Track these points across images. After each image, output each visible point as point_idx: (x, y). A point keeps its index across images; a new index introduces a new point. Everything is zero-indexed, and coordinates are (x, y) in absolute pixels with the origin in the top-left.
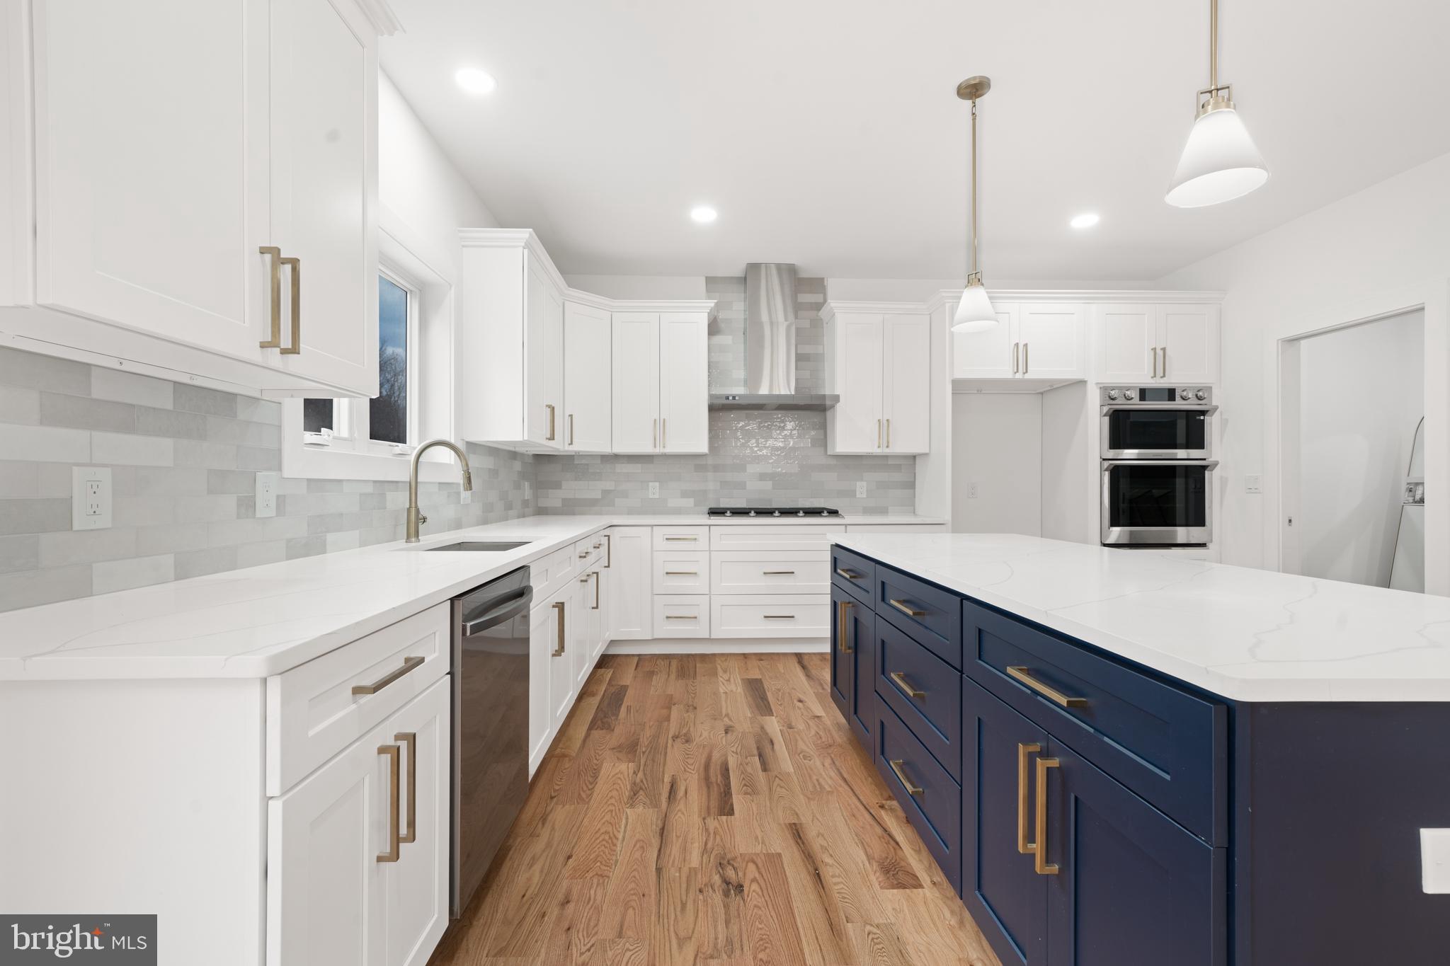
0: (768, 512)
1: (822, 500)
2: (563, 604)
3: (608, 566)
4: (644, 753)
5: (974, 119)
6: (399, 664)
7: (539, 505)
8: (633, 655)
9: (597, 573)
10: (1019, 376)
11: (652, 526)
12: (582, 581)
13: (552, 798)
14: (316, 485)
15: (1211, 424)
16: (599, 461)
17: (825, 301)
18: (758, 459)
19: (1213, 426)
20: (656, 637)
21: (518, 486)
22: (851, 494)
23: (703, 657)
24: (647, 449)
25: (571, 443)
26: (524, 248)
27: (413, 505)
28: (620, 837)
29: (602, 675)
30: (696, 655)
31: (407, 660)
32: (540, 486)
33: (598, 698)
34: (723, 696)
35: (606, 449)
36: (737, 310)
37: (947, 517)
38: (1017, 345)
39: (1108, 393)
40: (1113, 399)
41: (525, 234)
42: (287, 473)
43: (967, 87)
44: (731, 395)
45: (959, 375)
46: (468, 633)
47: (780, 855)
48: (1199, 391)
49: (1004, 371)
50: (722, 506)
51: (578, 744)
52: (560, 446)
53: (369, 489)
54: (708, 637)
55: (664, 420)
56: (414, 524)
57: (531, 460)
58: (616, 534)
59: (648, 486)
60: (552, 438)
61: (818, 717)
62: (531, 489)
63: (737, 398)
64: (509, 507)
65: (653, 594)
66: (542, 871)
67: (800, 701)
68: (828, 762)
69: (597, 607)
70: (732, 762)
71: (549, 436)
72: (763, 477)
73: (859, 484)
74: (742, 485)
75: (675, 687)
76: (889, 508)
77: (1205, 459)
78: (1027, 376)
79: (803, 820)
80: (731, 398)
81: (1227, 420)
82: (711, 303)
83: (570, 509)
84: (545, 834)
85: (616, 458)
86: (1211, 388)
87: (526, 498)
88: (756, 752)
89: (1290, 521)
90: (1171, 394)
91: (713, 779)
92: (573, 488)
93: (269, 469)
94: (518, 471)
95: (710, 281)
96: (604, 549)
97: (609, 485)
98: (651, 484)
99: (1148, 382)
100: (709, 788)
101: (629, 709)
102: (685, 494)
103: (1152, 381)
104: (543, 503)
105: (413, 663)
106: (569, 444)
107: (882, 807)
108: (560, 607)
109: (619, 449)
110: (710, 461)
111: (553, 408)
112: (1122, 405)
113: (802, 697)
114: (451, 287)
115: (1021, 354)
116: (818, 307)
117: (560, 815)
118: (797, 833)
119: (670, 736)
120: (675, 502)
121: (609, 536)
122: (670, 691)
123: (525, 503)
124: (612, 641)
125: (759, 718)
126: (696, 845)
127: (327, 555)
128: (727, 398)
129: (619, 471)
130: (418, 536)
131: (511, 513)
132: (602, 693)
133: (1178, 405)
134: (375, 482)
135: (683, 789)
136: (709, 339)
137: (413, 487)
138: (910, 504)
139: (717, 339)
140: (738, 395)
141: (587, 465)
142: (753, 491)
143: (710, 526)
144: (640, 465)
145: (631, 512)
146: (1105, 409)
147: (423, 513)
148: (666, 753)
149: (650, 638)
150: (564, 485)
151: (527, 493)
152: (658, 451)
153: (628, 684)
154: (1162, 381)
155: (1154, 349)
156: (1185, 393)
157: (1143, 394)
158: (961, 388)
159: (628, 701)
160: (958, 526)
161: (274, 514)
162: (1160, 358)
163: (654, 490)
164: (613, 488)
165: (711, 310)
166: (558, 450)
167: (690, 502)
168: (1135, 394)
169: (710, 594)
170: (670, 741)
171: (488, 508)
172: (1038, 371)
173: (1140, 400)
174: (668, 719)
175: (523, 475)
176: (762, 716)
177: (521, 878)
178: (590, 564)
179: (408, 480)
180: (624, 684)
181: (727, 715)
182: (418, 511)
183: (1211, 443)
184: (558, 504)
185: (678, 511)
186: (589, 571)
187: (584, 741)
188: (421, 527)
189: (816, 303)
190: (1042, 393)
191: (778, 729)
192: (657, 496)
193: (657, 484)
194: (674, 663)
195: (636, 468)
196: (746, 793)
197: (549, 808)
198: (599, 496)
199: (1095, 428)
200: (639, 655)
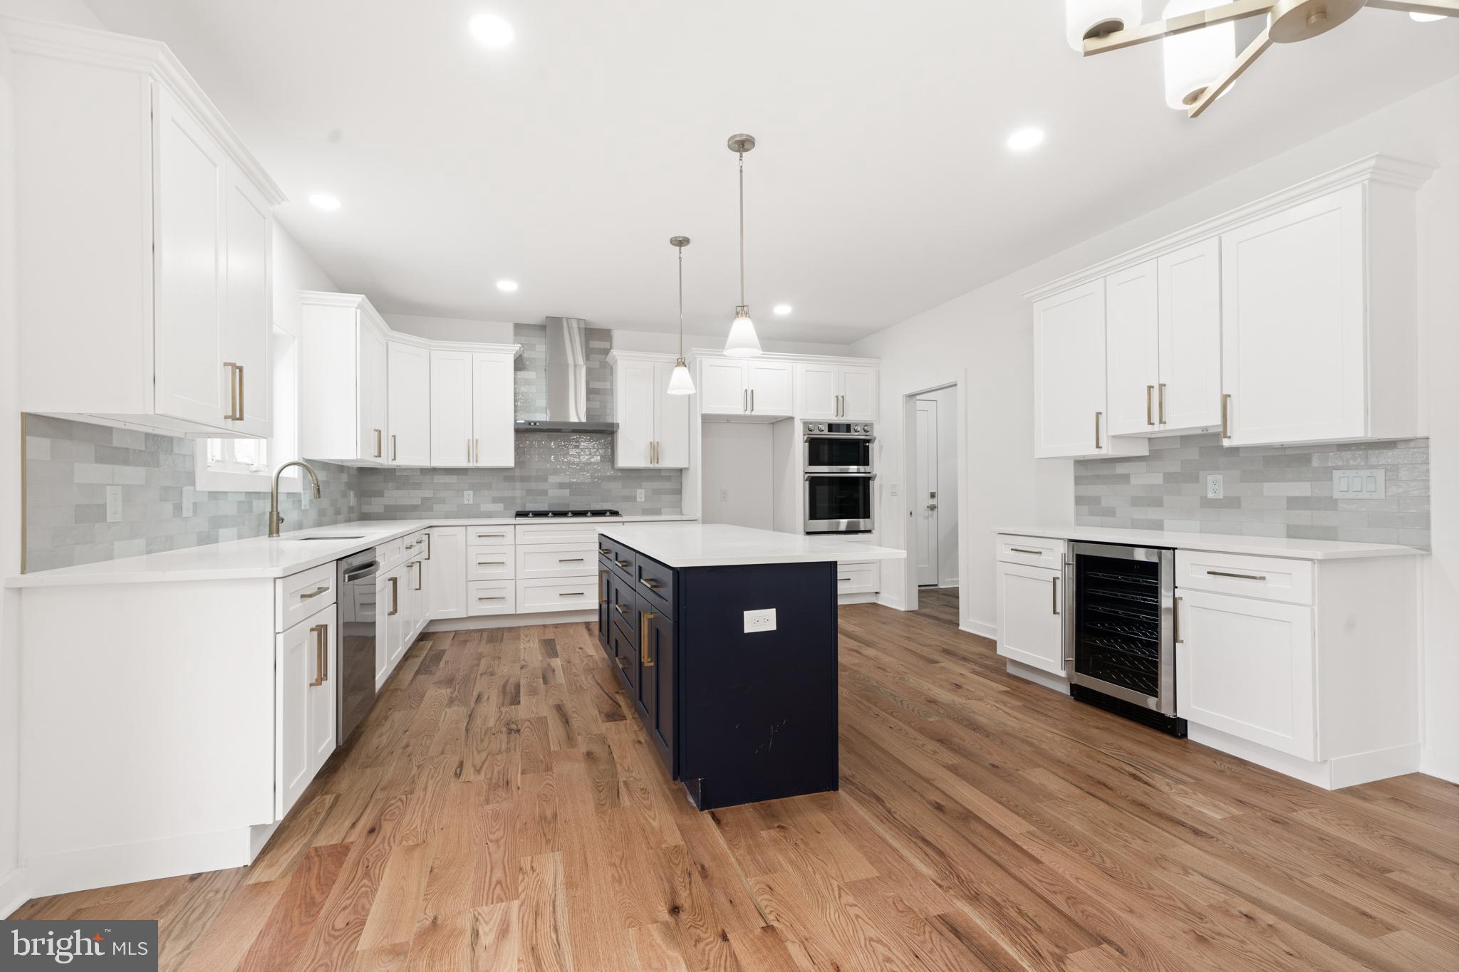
0: (563, 514)
1: (610, 503)
2: (396, 578)
3: (429, 559)
4: (458, 683)
5: (680, 261)
6: (315, 590)
7: (362, 511)
8: (450, 632)
9: (420, 562)
10: (748, 413)
11: (466, 526)
12: (408, 566)
13: (390, 709)
14: (213, 495)
15: (873, 449)
16: (419, 474)
17: (611, 348)
18: (556, 472)
19: (874, 449)
20: (471, 614)
21: (345, 495)
22: (632, 498)
23: (510, 629)
24: (462, 463)
25: (395, 459)
26: (357, 308)
27: (275, 509)
28: (441, 720)
29: (424, 645)
30: (504, 628)
31: (319, 588)
32: (363, 494)
33: (421, 659)
34: (523, 650)
35: (425, 463)
36: (539, 351)
37: (699, 515)
38: (746, 390)
39: (807, 425)
40: (811, 431)
41: (359, 298)
42: (198, 488)
43: (676, 240)
44: (533, 422)
45: (706, 411)
46: (346, 581)
47: (546, 717)
48: (865, 426)
49: (737, 409)
50: (527, 509)
51: (407, 683)
52: (385, 461)
53: (243, 498)
54: (514, 613)
55: (477, 440)
56: (275, 525)
57: (355, 472)
58: (435, 533)
59: (463, 494)
60: (379, 455)
61: (591, 656)
62: (355, 496)
63: (537, 424)
64: (338, 512)
65: (467, 581)
66: (388, 738)
67: (581, 648)
68: (589, 677)
69: (420, 589)
70: (523, 682)
71: (376, 454)
72: (562, 486)
73: (639, 491)
74: (545, 493)
75: (485, 648)
76: (662, 510)
77: (870, 473)
78: (753, 413)
79: (565, 702)
80: (532, 424)
81: (882, 446)
82: (517, 347)
83: (391, 514)
84: (388, 724)
85: (435, 470)
86: (873, 424)
87: (351, 505)
88: (541, 676)
89: (911, 513)
90: (848, 428)
91: (508, 690)
92: (394, 496)
93: (189, 485)
94: (345, 483)
95: (518, 327)
96: (425, 544)
97: (427, 493)
98: (466, 492)
99: (834, 419)
100: (504, 695)
101: (447, 662)
102: (495, 500)
103: (836, 418)
104: (366, 509)
105: (321, 590)
106: (393, 460)
107: (617, 693)
108: (394, 580)
109: (437, 463)
110: (517, 473)
111: (380, 431)
112: (816, 434)
113: (581, 646)
114: (294, 339)
115: (749, 396)
116: (606, 352)
117: (397, 716)
118: (559, 708)
119: (479, 673)
120: (486, 507)
121: (429, 534)
122: (481, 649)
123: (351, 509)
124: (431, 621)
125: (548, 659)
126: (493, 719)
127: (220, 544)
128: (530, 424)
129: (437, 481)
130: (278, 533)
131: (339, 517)
132: (424, 655)
133: (853, 435)
134: (247, 493)
135: (486, 697)
136: (515, 374)
137: (274, 497)
138: (678, 506)
139: (522, 375)
140: (538, 421)
141: (407, 476)
142: (555, 496)
143: (515, 525)
144: (455, 477)
145: (447, 516)
146: (806, 437)
147: (281, 515)
148: (475, 682)
149: (465, 616)
150: (387, 493)
151: (352, 500)
152: (472, 465)
153: (446, 648)
154: (842, 418)
155: (837, 397)
156: (856, 427)
157: (831, 427)
158: (707, 420)
159: (445, 658)
160: (707, 519)
161: (191, 515)
162: (841, 402)
163: (468, 497)
164: (432, 496)
165: (516, 353)
166: (382, 465)
167: (499, 507)
168: (825, 428)
169: (515, 579)
170: (479, 677)
171: (322, 513)
172: (762, 409)
173: (829, 431)
174: (478, 665)
175: (349, 486)
176: (550, 658)
177: (375, 741)
178: (413, 555)
179: (270, 491)
180: (441, 648)
181: (524, 660)
182: (278, 513)
183: (873, 462)
184: (381, 509)
185: (489, 515)
186: (413, 560)
187: (412, 681)
188: (281, 526)
189: (604, 349)
190: (772, 423)
191: (560, 664)
192: (471, 502)
193: (471, 492)
194: (485, 635)
195: (453, 479)
196: (530, 695)
197: (389, 714)
198: (419, 503)
199: (800, 450)
200: (455, 631)
